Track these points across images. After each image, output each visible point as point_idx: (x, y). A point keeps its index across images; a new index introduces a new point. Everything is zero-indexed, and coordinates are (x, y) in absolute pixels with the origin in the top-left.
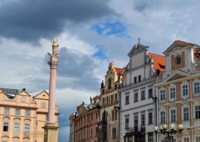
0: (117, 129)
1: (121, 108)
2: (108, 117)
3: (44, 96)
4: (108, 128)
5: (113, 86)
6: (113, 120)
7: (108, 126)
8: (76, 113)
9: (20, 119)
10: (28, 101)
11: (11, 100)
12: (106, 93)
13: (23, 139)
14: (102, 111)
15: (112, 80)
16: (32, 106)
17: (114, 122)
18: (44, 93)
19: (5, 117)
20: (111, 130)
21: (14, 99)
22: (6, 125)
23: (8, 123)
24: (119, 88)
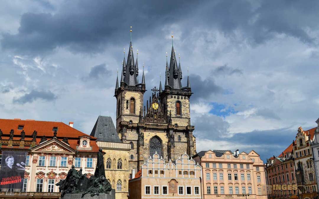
0: (313, 174)
1: (315, 159)
2: (303, 166)
3: (253, 153)
4: (304, 173)
5: (304, 143)
6: (308, 167)
7: (304, 172)
8: (267, 164)
9: (244, 171)
10: (247, 159)
11: (236, 158)
12: (299, 149)
13: (248, 184)
14: (296, 162)
15: (303, 140)
16: (250, 161)
17: (309, 169)
18: (253, 152)
19: (235, 170)
20: (308, 175)
21: (238, 158)
22: (236, 176)
23: (237, 175)
24: (311, 145)
